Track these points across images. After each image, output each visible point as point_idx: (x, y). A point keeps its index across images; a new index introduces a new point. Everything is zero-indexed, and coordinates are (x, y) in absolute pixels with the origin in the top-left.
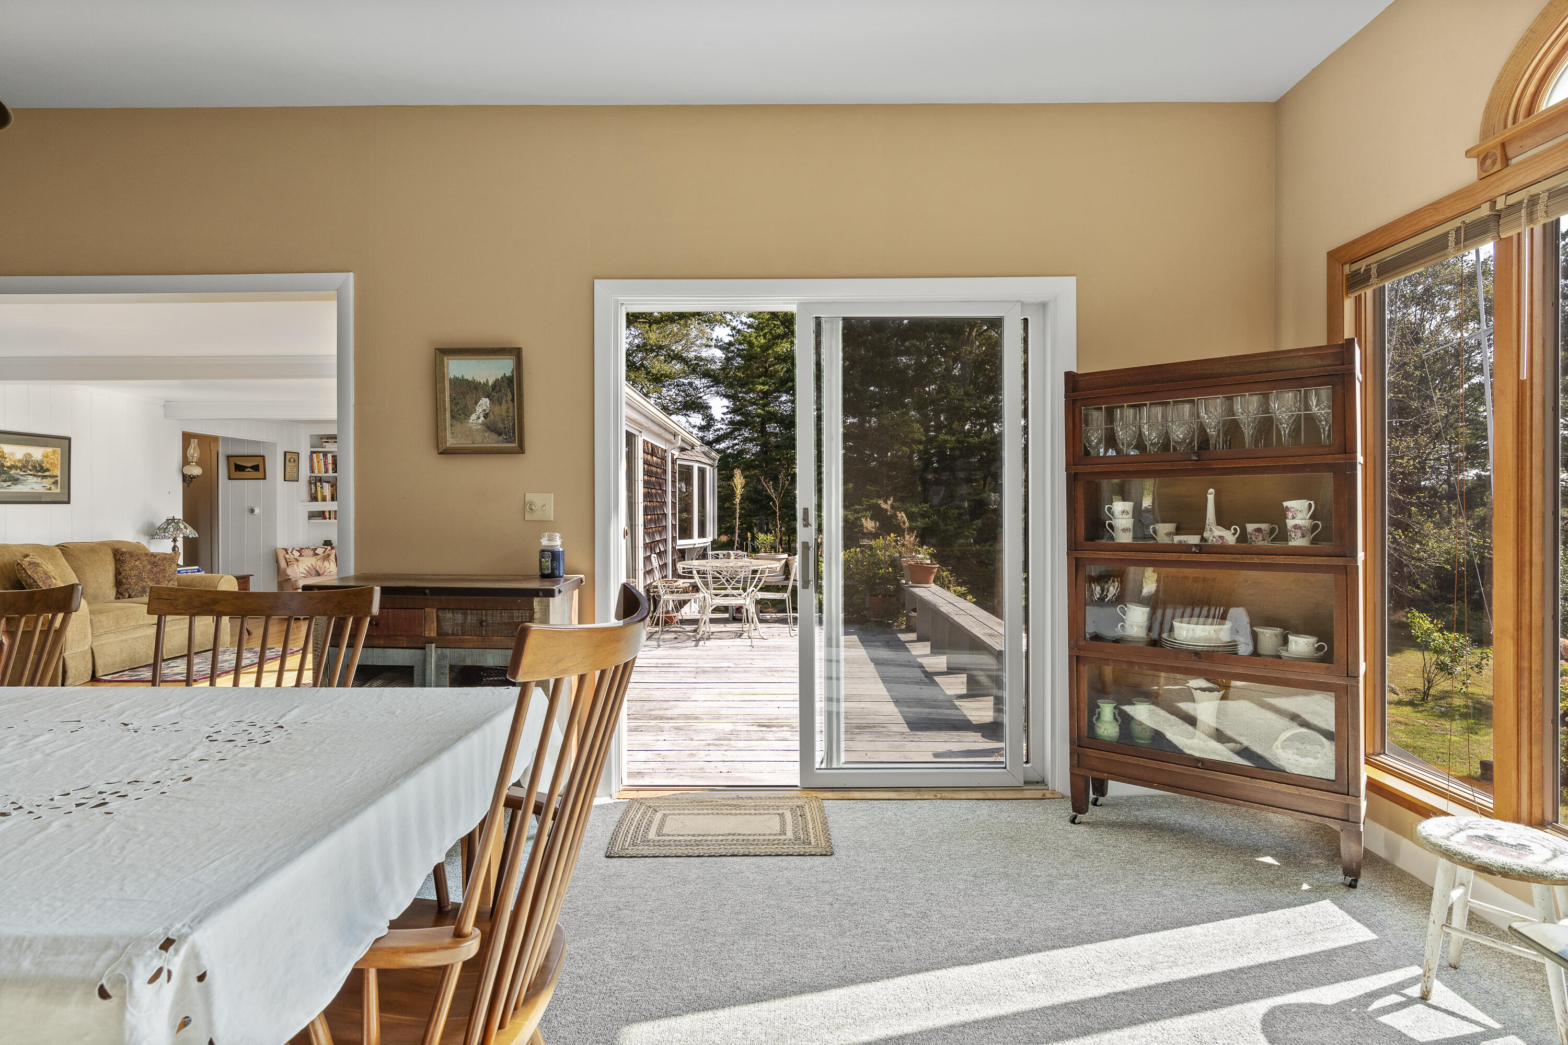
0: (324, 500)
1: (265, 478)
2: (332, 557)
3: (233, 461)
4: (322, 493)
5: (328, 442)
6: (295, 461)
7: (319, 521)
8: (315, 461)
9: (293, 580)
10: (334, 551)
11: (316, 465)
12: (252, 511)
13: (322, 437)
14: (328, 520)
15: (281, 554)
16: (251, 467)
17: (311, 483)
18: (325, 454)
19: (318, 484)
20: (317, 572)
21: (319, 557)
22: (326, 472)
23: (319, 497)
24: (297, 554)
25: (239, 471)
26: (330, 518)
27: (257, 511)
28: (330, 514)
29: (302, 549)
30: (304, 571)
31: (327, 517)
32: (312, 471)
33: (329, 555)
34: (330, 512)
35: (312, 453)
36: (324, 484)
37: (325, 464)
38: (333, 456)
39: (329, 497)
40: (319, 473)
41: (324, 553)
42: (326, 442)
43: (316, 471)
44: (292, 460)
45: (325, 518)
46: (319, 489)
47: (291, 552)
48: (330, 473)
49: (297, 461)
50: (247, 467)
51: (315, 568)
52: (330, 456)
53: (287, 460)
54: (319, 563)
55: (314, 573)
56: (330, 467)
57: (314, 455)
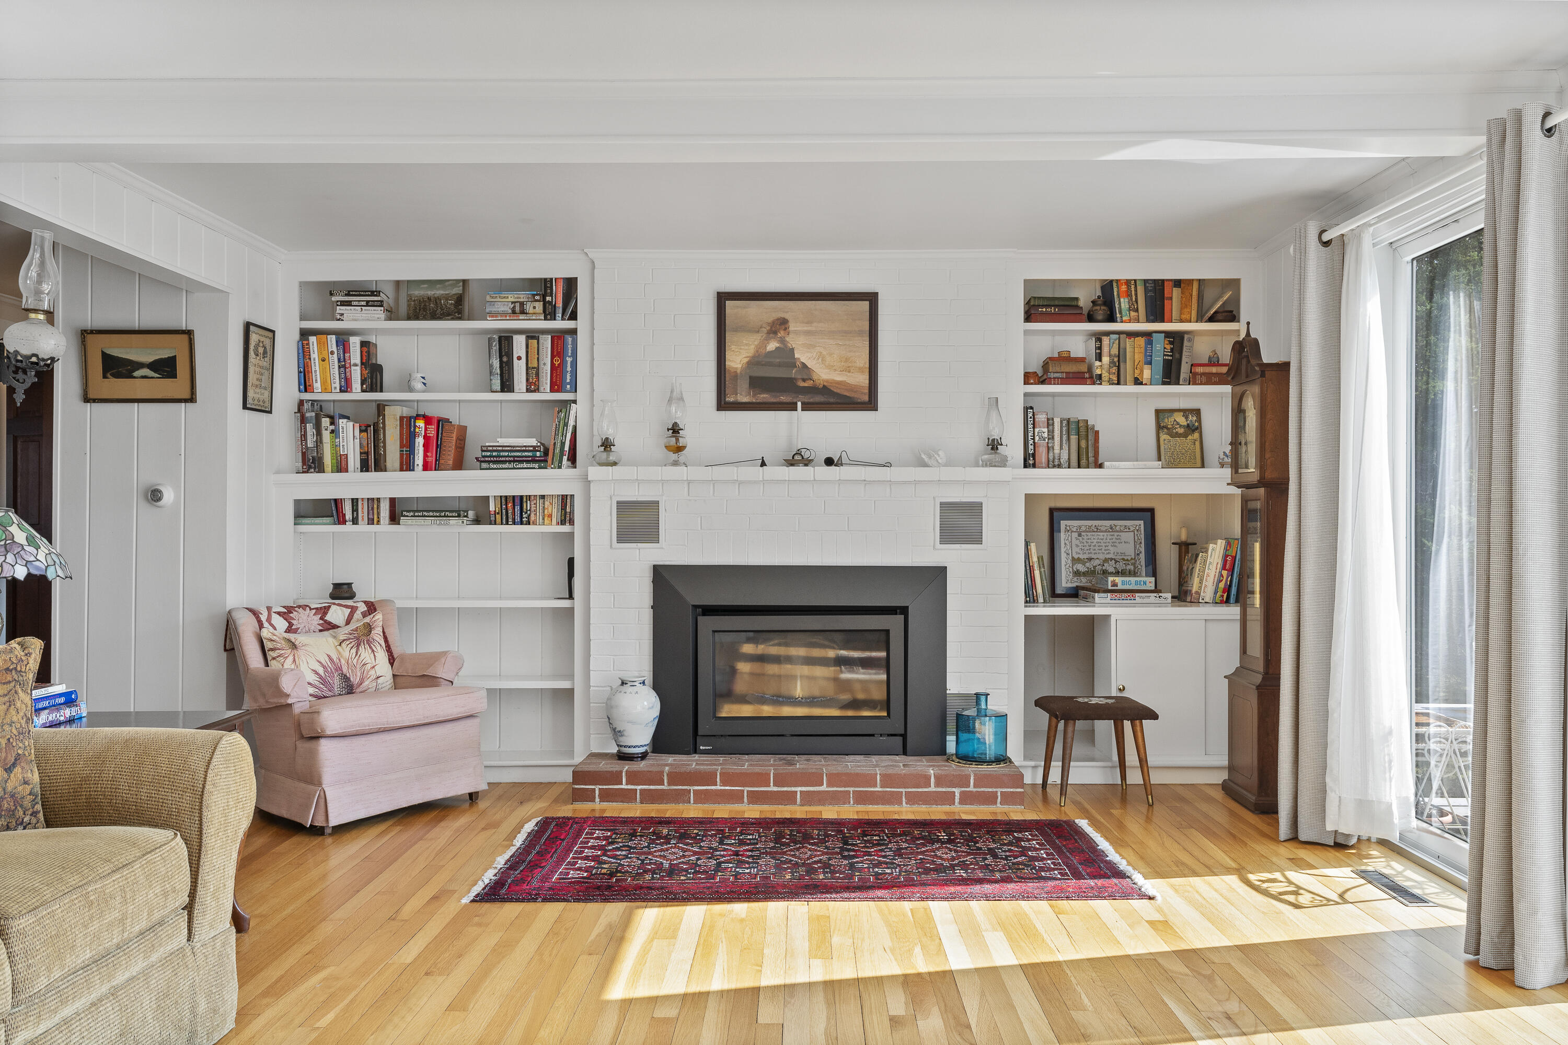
0: (341, 466)
1: (192, 399)
2: (377, 634)
3: (97, 345)
4: (335, 447)
5: (348, 304)
6: (265, 352)
7: (324, 528)
8: (315, 355)
9: (297, 709)
10: (379, 616)
11: (316, 366)
12: (155, 496)
13: (330, 288)
14: (349, 527)
15: (246, 627)
16: (154, 366)
17: (303, 420)
18: (342, 338)
19: (325, 422)
20: (345, 679)
21: (342, 633)
22: (346, 387)
23: (328, 460)
24: (281, 624)
25: (118, 376)
26: (355, 521)
27: (168, 496)
28: (355, 509)
29: (290, 610)
30: (312, 678)
31: (349, 516)
32: (305, 385)
33: (369, 628)
34: (355, 502)
35: (305, 334)
36: (342, 422)
37: (344, 366)
38: (364, 344)
39: (354, 461)
40: (325, 390)
41: (348, 622)
42: (343, 303)
43: (317, 386)
44: (261, 350)
45: (341, 521)
46: (326, 435)
47: (269, 620)
48: (357, 393)
49: (269, 353)
50: (141, 365)
51: (339, 669)
52: (355, 342)
53: (252, 347)
54: (347, 652)
55: (336, 682)
56: (356, 374)
57: (313, 339)
